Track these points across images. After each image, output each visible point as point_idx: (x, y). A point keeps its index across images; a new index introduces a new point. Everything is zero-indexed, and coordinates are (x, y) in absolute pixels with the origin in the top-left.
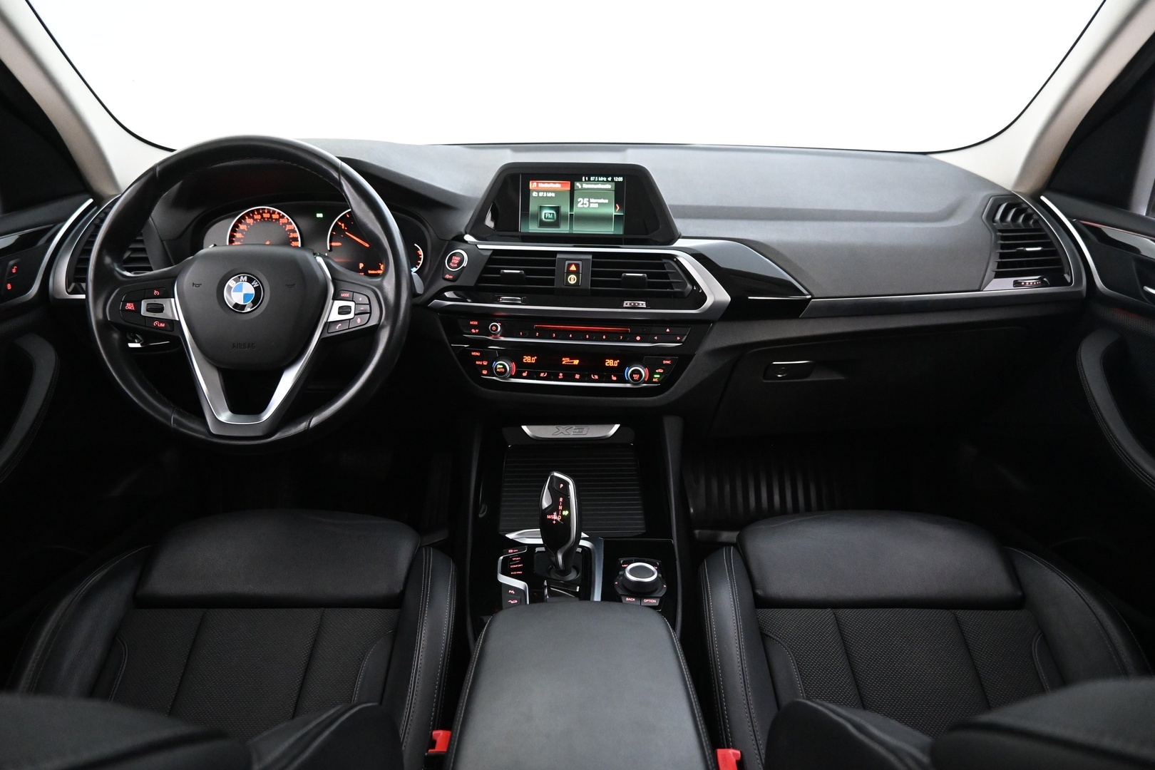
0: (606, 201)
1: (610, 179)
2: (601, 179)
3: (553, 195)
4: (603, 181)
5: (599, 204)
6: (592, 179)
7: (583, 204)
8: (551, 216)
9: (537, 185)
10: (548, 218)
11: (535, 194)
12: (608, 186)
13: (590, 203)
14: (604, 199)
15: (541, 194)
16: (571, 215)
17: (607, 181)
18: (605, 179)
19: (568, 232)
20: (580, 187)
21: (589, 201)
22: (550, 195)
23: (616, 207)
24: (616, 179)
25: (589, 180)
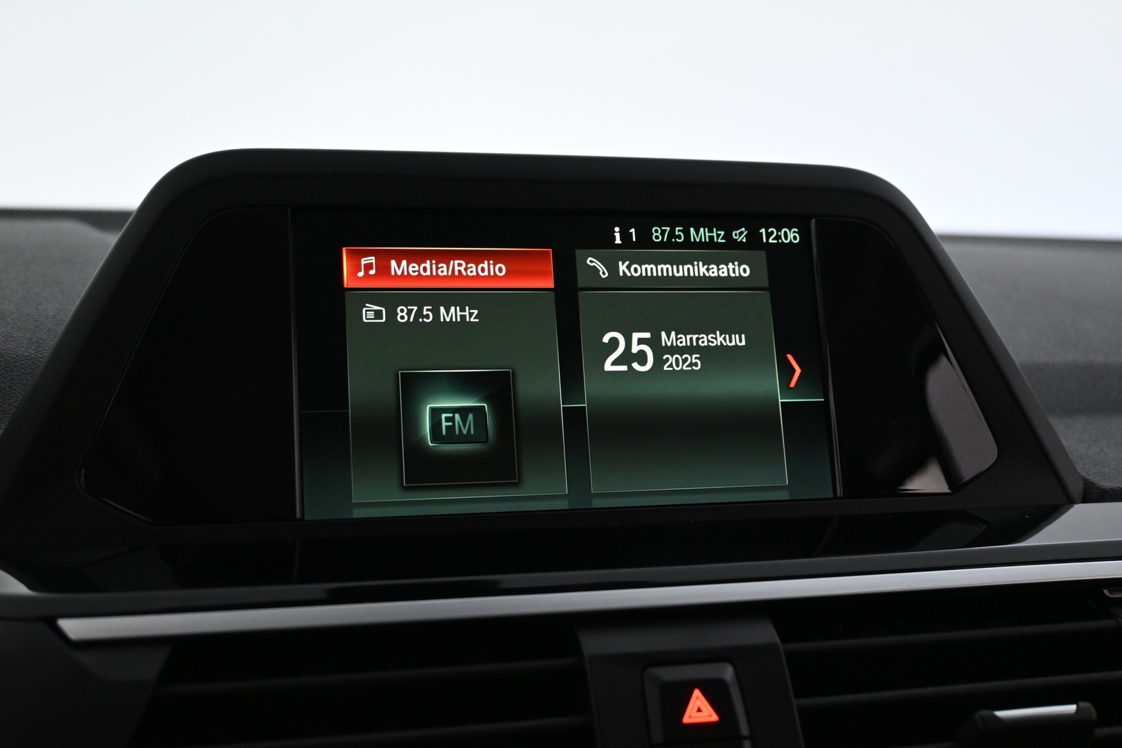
0: (738, 341)
1: (740, 235)
2: (703, 234)
3: (472, 315)
4: (711, 244)
5: (705, 353)
6: (657, 234)
7: (627, 358)
8: (466, 427)
9: (384, 270)
10: (452, 437)
11: (368, 314)
12: (738, 270)
13: (659, 351)
14: (727, 330)
15: (402, 314)
16: (575, 416)
17: (731, 244)
18: (719, 236)
19: (563, 505)
20: (604, 273)
21: (654, 343)
22: (450, 314)
23: (787, 371)
24: (770, 236)
25: (645, 240)
